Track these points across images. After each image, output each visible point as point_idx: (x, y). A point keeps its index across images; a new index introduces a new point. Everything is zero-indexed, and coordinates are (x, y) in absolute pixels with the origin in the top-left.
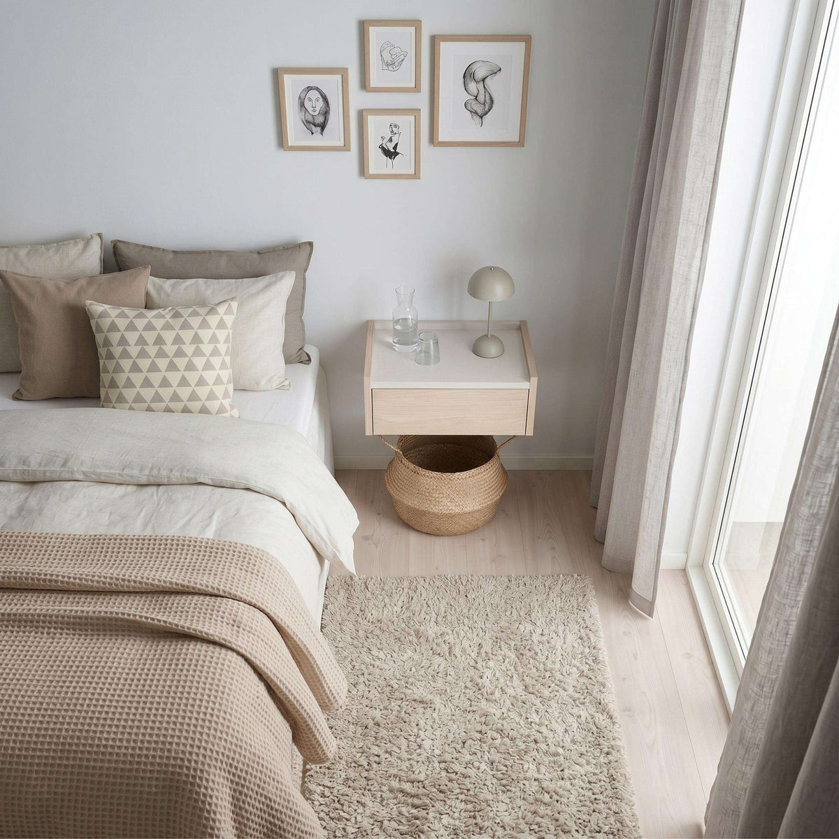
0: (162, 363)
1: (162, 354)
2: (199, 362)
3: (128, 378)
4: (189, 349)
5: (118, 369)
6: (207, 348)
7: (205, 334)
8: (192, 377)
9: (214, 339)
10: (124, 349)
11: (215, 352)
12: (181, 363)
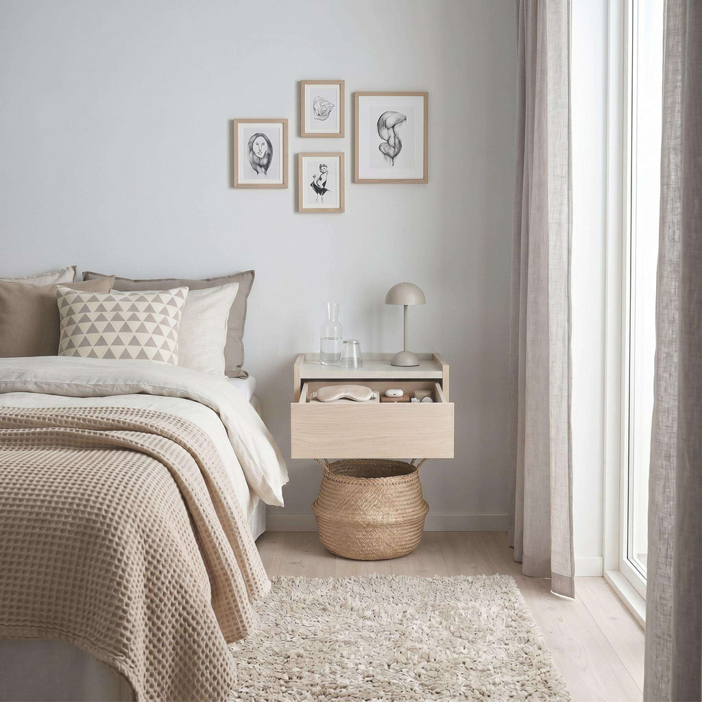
0: (118, 325)
1: (117, 318)
2: (150, 326)
3: (85, 338)
4: (142, 315)
5: (77, 331)
6: (158, 317)
7: (158, 307)
8: (143, 338)
9: (164, 311)
10: (86, 316)
11: (165, 322)
12: (134, 325)
